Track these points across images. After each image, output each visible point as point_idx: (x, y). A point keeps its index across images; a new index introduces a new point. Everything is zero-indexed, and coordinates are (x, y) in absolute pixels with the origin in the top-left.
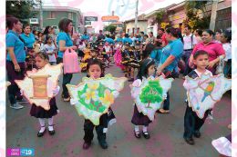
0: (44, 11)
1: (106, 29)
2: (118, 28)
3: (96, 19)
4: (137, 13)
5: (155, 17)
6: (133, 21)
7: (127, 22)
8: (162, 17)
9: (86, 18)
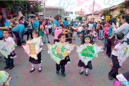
0: (46, 9)
1: (77, 18)
2: (83, 18)
3: (72, 13)
4: (93, 10)
5: (103, 12)
6: (91, 14)
7: (88, 15)
8: (106, 13)
9: (67, 12)
